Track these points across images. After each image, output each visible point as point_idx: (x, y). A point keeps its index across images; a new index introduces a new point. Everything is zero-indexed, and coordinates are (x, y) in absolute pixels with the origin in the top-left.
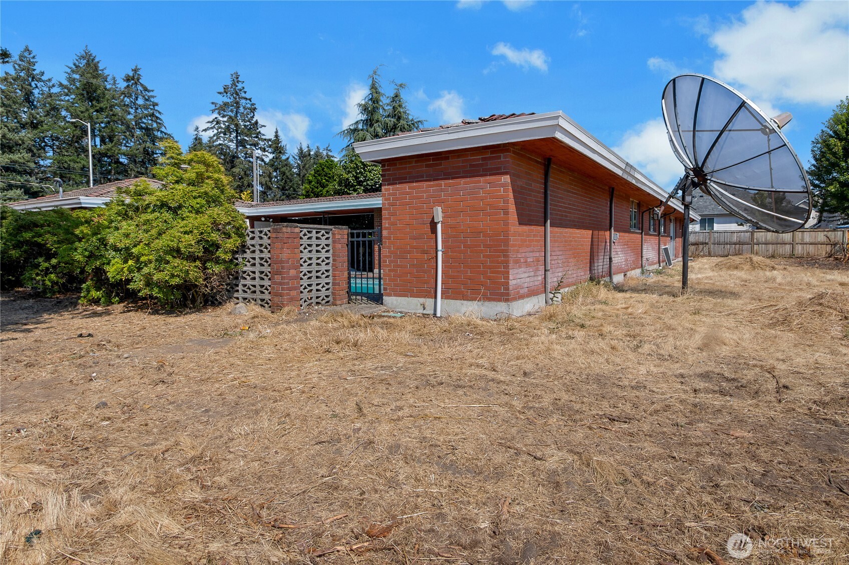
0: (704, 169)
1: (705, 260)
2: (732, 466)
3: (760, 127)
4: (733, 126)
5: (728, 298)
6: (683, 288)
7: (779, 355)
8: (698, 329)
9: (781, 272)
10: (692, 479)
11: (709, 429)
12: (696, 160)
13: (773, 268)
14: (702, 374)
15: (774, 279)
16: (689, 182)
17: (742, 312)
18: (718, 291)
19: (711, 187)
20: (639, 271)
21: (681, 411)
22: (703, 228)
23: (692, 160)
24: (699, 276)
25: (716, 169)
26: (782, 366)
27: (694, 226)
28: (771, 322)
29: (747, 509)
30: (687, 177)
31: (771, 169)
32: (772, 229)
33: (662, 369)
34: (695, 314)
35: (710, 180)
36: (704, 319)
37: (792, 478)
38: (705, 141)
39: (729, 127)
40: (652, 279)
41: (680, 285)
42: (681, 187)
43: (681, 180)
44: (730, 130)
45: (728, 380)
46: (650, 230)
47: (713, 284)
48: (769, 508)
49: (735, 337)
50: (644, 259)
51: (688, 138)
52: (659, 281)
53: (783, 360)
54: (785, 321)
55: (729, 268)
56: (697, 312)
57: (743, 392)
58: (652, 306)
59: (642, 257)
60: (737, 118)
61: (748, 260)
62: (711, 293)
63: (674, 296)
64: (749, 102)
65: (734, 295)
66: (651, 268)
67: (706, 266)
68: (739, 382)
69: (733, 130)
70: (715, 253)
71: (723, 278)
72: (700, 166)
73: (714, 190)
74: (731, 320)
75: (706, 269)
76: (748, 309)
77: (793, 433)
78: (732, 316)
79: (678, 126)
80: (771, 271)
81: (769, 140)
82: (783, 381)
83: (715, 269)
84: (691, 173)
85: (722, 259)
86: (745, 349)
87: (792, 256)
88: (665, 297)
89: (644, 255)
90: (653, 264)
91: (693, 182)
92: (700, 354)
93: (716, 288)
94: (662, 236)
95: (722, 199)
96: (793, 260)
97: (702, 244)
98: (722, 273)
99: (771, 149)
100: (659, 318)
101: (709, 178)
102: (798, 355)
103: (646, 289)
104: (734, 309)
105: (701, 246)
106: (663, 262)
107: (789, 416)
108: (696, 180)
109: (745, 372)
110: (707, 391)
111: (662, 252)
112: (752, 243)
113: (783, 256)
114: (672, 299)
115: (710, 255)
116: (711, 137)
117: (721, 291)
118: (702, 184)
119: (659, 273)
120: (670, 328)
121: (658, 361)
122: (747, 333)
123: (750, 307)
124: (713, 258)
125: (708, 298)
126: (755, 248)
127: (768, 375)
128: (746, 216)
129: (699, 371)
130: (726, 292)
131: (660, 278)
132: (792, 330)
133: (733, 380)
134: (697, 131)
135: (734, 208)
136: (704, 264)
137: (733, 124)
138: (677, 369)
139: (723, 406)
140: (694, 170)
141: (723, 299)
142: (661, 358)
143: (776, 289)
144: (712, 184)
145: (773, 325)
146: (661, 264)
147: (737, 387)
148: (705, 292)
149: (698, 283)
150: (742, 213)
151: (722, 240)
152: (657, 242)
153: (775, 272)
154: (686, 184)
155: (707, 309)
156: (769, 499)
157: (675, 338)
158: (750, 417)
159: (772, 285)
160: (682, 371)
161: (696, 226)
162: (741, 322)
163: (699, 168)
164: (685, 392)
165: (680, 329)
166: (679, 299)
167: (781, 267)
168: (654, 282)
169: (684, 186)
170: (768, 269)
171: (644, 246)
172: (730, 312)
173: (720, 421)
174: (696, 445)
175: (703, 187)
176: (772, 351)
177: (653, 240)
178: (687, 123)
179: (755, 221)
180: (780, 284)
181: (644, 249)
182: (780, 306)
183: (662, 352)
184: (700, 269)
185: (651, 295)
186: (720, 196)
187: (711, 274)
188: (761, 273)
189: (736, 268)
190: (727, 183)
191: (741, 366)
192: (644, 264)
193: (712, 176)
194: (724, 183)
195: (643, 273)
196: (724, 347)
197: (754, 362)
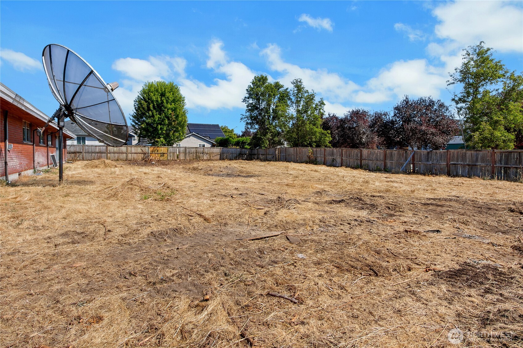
0: (71, 106)
1: (79, 163)
2: (70, 286)
3: (103, 87)
4: (87, 83)
5: (88, 185)
6: (60, 181)
7: (109, 214)
8: (65, 206)
9: (119, 168)
10: (42, 304)
11: (60, 268)
12: (66, 100)
13: (116, 166)
14: (63, 234)
15: (115, 172)
16: (62, 113)
17: (94, 192)
18: (82, 181)
19: (76, 118)
20: (32, 171)
21: (43, 261)
22: (79, 143)
23: (63, 100)
24: (74, 172)
25: (78, 107)
26: (110, 220)
27: (73, 141)
28: (108, 196)
29: (74, 309)
30: (60, 109)
31: (109, 111)
32: (111, 145)
33: (35, 237)
34: (66, 196)
35: (75, 113)
36: (71, 199)
37: (102, 280)
38: (71, 89)
39: (85, 83)
40: (42, 175)
41: (58, 179)
42: (56, 116)
43: (57, 111)
44: (85, 85)
45: (79, 234)
46: (40, 143)
47: (81, 177)
48: (86, 303)
49: (86, 208)
50: (36, 163)
51: (60, 85)
52: (45, 177)
53: (111, 216)
54: (114, 195)
55: (92, 167)
56: (67, 195)
57: (86, 239)
58: (37, 194)
59: (34, 161)
60: (89, 79)
61: (103, 162)
62: (79, 182)
63: (53, 186)
64: (95, 71)
65: (92, 182)
66: (41, 169)
67: (79, 166)
68: (85, 234)
69: (87, 86)
70: (86, 158)
71: (88, 173)
72: (69, 103)
73: (78, 120)
74: (87, 197)
75: (79, 168)
76: (97, 190)
77: (108, 255)
78: (88, 195)
79: (54, 76)
80: (114, 168)
81: (108, 95)
82: (109, 228)
83: (84, 168)
84: (63, 108)
85: (89, 162)
86: (91, 213)
87: (126, 160)
88: (48, 188)
89: (35, 160)
90: (43, 166)
91: (64, 113)
92: (64, 222)
93: (82, 179)
94: (50, 147)
95: (83, 126)
96: (127, 162)
97: (79, 153)
98: (88, 170)
99: (109, 100)
100: (40, 202)
101: (75, 112)
102: (118, 212)
103: (35, 183)
104: (90, 191)
105: (78, 154)
106: (51, 164)
107: (108, 246)
108: (66, 113)
109: (89, 227)
110: (64, 243)
111: (50, 159)
112: (107, 152)
113: (122, 160)
114: (52, 188)
115: (83, 160)
116: (74, 88)
117: (85, 181)
118: (70, 116)
119: (47, 171)
120: (46, 208)
121: (33, 232)
122: (94, 204)
123: (99, 189)
124: (85, 161)
125: (76, 186)
126: (108, 155)
127: (102, 226)
128: (97, 137)
129: (61, 232)
130: (88, 181)
131: (47, 175)
132: (118, 199)
133: (82, 233)
134: (66, 82)
135: (90, 131)
136: (78, 165)
137: (87, 82)
138: (47, 234)
139: (72, 251)
140: (65, 106)
141: (85, 185)
142: (36, 229)
143: (115, 177)
144: (76, 116)
145: (108, 198)
146: (50, 166)
147: (83, 237)
148: (75, 182)
149: (72, 177)
150: (95, 135)
151: (90, 151)
152: (46, 151)
153: (116, 169)
154: (60, 114)
155: (74, 193)
156: (88, 297)
157: (48, 214)
158: (87, 253)
159: (113, 176)
160: (50, 235)
161: (74, 141)
162: (92, 198)
163: (68, 105)
164: (49, 247)
165: (54, 207)
166: (56, 188)
167: (120, 166)
168: (42, 178)
169: (59, 115)
170: (113, 167)
171: (35, 154)
172: (87, 193)
173: (69, 260)
174: (49, 280)
175: (71, 117)
176: (106, 212)
177: (44, 150)
178: (59, 75)
179: (102, 140)
180: (117, 175)
181: (35, 155)
182: (114, 187)
183: (38, 225)
184: (75, 168)
185: (37, 187)
186: (82, 124)
187: (81, 171)
188: (109, 169)
189: (96, 167)
190: (85, 117)
191: (88, 224)
192: (35, 166)
193: (76, 112)
194: (83, 116)
195: (35, 172)
196: (80, 214)
197: (96, 220)
